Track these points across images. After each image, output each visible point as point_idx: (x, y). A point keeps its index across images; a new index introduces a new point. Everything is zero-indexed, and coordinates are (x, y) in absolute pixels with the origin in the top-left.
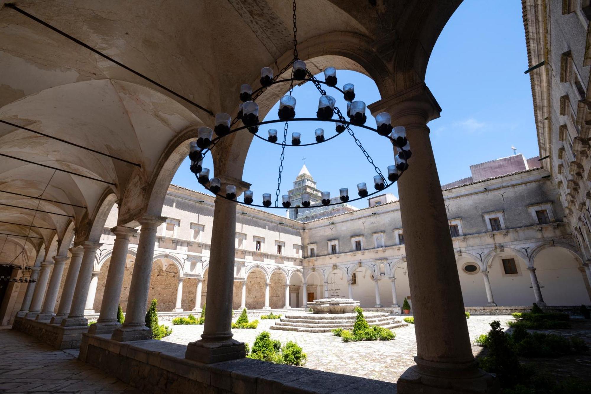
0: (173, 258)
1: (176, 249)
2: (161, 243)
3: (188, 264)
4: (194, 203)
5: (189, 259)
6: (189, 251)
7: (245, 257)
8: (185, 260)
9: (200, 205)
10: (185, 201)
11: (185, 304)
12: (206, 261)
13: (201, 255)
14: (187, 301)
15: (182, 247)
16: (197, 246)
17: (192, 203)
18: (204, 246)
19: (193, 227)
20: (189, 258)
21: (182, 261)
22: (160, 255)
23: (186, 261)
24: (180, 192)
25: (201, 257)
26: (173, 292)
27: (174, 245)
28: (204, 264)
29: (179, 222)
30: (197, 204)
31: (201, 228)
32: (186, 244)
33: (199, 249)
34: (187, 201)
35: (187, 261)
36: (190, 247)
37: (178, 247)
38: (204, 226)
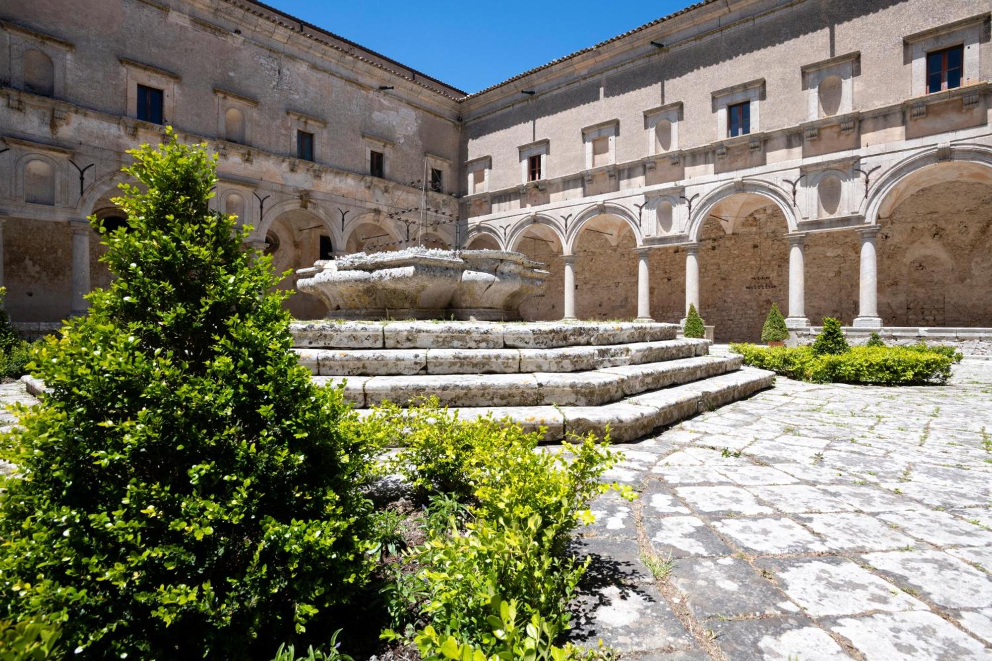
0: (616, 210)
1: (618, 189)
2: (587, 185)
3: (650, 217)
4: (647, 59)
5: (651, 202)
6: (647, 184)
7: (858, 139)
8: (641, 208)
9: (663, 55)
10: (624, 68)
11: (750, 312)
12: (697, 195)
13: (681, 183)
14: (754, 304)
15: (633, 180)
16: (668, 164)
17: (640, 62)
18: (688, 159)
19: (650, 121)
20: (650, 200)
21: (636, 211)
22: (588, 213)
23: (643, 209)
24: (606, 56)
25: (683, 189)
26: (715, 284)
27: (613, 182)
28: (694, 203)
29: (615, 126)
30: (655, 59)
31: (674, 114)
32: (641, 169)
33: (676, 169)
34: (628, 66)
35: (647, 208)
36: (650, 174)
37: (623, 183)
38: (680, 105)
